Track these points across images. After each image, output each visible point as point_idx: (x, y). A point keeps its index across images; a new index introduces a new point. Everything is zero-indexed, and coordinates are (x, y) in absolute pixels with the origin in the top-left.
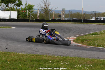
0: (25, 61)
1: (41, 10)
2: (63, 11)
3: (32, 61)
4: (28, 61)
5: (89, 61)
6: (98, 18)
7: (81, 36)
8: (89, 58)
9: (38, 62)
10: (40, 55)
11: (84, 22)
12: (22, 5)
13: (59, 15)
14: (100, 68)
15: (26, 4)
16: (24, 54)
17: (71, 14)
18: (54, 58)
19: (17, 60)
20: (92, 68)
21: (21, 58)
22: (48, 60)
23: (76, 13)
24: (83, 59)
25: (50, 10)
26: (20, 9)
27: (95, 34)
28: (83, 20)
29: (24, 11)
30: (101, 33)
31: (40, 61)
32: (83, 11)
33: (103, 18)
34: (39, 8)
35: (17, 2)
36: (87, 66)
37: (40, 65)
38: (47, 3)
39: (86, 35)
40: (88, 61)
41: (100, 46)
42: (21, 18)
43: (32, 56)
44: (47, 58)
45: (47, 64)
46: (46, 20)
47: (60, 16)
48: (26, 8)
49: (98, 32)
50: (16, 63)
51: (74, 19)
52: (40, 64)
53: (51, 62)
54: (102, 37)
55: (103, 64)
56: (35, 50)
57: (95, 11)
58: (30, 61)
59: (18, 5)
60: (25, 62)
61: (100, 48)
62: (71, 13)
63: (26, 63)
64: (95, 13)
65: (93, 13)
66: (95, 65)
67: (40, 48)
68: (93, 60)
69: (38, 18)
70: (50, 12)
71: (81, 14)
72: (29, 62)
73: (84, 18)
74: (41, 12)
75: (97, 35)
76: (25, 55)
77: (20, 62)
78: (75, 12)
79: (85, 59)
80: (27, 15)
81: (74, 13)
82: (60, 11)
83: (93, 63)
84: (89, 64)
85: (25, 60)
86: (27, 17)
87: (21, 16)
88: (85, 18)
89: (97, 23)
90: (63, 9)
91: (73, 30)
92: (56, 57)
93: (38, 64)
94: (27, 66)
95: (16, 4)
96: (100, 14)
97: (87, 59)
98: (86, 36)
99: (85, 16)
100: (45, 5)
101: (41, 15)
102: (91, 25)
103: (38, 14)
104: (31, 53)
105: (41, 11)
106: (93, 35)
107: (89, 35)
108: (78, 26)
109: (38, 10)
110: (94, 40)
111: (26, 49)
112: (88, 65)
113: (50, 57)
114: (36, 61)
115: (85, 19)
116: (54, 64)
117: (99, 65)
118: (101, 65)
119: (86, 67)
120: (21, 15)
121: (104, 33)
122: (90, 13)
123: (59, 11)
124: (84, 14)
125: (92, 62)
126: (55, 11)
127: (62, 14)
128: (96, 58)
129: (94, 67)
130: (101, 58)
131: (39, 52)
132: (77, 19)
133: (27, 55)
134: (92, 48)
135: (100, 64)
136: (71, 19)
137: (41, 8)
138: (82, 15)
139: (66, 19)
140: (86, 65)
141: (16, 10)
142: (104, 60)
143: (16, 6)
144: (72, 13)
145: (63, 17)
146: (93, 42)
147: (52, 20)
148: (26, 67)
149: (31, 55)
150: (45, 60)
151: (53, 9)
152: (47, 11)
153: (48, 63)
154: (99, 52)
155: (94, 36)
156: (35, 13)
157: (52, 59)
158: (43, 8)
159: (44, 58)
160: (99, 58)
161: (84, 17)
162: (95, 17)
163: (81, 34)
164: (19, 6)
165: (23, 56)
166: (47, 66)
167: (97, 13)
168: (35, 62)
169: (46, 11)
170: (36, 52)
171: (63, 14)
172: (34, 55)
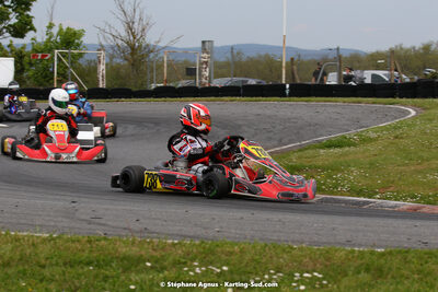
0: (43, 267)
1: (112, 48)
2: (204, 50)
3: (70, 264)
4: (57, 264)
5: (311, 258)
6: (349, 78)
7: (282, 151)
8: (312, 243)
9: (98, 266)
10: (105, 239)
11: (290, 95)
12: (35, 31)
13: (187, 69)
14: (354, 284)
15: (51, 26)
16: (38, 237)
17: (237, 62)
18: (163, 249)
19: (12, 263)
20: (322, 286)
21: (28, 251)
22: (140, 260)
23: (260, 57)
24: (284, 250)
25: (150, 50)
26: (24, 47)
27: (339, 144)
28: (288, 86)
29: (43, 56)
30: (365, 140)
31: (108, 264)
32: (288, 48)
33: (374, 76)
34: (104, 43)
35: (13, 20)
36: (302, 281)
37: (106, 281)
38: (137, 18)
39: (300, 150)
40: (305, 256)
41: (359, 194)
42: (30, 84)
43: (73, 241)
44: (134, 251)
45: (133, 276)
46: (134, 89)
47: (191, 72)
48: (48, 41)
49: (352, 133)
50: (6, 274)
51: (252, 82)
52: (107, 277)
53: (152, 267)
54: (367, 154)
55: (367, 270)
56: (88, 218)
57: (338, 49)
58: (65, 264)
59: (19, 31)
60: (43, 271)
61: (358, 203)
62: (237, 59)
63: (47, 272)
64: (340, 57)
65: (330, 57)
66: (335, 271)
67: (107, 209)
68: (327, 252)
69: (102, 85)
70: (152, 55)
71: (281, 62)
72: (58, 270)
73: (294, 78)
74: (112, 57)
75: (347, 149)
76: (44, 240)
77: (21, 268)
78: (253, 54)
79: (292, 248)
80: (53, 72)
81: (251, 59)
82: (190, 49)
83: (326, 266)
84: (309, 268)
85: (43, 262)
86: (53, 79)
87: (29, 78)
88: (297, 76)
89: (346, 99)
90: (203, 42)
91: (246, 129)
92: (174, 245)
93: (96, 276)
94: (53, 287)
95: (8, 28)
96: (358, 61)
97: (301, 249)
98: (300, 153)
99: (295, 67)
100: (130, 28)
101: (113, 71)
102: (322, 106)
103: (102, 68)
104: (67, 230)
105: (111, 51)
106: (329, 147)
107: (314, 147)
108: (268, 112)
109: (101, 48)
110: (335, 169)
111: (49, 216)
112: (306, 275)
113: (146, 246)
114: (89, 264)
115: (298, 82)
116: (166, 272)
117: (350, 273)
118: (359, 273)
119: (297, 281)
120: (30, 73)
121: (375, 140)
122: (316, 58)
123: (186, 51)
124: (292, 59)
125: (322, 259)
126: (173, 52)
127: (201, 63)
128: (339, 243)
129: (329, 283)
130: (360, 245)
131: (104, 225)
132: (264, 83)
133: (53, 239)
134: (327, 200)
135: (356, 268)
136: (241, 85)
137: (111, 42)
138: (284, 64)
139: (218, 83)
140: (297, 274)
141: (9, 50)
142: (372, 253)
143: (7, 34)
144: (244, 58)
145: (205, 78)
146: (330, 177)
147: (158, 88)
148: (46, 289)
149: (67, 241)
150: (125, 258)
151: (162, 44)
152: (136, 55)
153: (138, 272)
154: (353, 219)
155: (337, 150)
156: (90, 62)
157: (155, 254)
158: (120, 42)
159: (124, 250)
160: (354, 245)
161: (291, 75)
162: (340, 73)
163: (281, 143)
164: (22, 36)
165: (33, 245)
166: (136, 283)
167: (345, 55)
168: (86, 269)
169: (132, 54)
170: (89, 226)
171: (206, 63)
172: (80, 237)
